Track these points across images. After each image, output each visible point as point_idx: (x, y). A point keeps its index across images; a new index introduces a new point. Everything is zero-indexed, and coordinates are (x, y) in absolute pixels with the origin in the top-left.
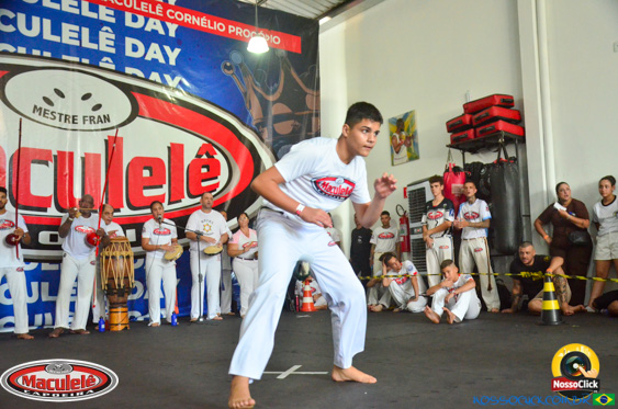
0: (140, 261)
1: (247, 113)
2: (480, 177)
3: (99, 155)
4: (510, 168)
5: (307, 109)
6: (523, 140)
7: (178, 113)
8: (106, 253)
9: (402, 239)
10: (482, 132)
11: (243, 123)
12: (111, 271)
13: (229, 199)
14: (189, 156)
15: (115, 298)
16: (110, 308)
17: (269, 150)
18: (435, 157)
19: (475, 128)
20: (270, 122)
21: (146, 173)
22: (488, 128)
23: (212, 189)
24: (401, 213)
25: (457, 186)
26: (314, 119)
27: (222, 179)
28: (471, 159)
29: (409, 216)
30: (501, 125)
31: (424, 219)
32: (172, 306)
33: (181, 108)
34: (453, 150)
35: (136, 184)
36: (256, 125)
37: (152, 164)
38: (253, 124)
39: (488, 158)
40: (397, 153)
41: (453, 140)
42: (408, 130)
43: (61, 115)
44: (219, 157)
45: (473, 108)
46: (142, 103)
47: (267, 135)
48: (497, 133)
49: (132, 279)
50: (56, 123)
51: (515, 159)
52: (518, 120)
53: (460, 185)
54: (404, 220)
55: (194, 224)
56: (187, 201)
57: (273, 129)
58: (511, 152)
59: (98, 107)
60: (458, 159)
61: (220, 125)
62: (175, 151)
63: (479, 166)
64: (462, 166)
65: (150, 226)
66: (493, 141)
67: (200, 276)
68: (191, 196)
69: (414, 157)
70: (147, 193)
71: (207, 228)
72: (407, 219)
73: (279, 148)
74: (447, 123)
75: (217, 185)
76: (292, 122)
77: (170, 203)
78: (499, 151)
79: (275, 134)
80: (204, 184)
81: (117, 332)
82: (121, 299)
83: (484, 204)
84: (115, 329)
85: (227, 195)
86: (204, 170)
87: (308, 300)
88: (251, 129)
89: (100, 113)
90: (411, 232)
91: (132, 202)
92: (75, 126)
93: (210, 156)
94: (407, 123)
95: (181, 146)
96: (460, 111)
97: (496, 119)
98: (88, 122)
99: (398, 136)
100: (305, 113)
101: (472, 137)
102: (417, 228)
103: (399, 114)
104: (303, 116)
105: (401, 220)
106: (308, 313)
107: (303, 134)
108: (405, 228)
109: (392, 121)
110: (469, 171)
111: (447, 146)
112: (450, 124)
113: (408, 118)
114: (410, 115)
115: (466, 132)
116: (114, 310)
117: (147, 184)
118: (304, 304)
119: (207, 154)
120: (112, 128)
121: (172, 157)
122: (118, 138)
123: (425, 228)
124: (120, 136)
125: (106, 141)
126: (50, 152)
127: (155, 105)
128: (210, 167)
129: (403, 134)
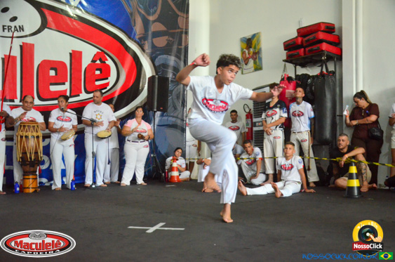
0: (47, 141)
1: (133, 29)
2: (307, 85)
3: (16, 57)
4: (330, 79)
5: (179, 28)
6: (340, 58)
7: (79, 27)
8: (21, 133)
9: (247, 130)
10: (309, 51)
11: (130, 37)
12: (24, 147)
13: (116, 95)
14: (86, 61)
15: (28, 168)
16: (24, 175)
17: (148, 59)
18: (275, 68)
19: (305, 48)
20: (150, 37)
21: (52, 73)
22: (315, 48)
23: (105, 86)
24: (247, 110)
25: (290, 91)
26: (184, 35)
27: (112, 79)
28: (301, 71)
29: (252, 112)
30: (324, 46)
31: (264, 116)
32: (71, 176)
33: (80, 23)
34: (287, 63)
35: (45, 82)
36: (139, 39)
37: (58, 66)
38: (137, 37)
39: (314, 71)
40: (246, 64)
41: (288, 57)
42: (255, 48)
44: (109, 62)
45: (303, 32)
46: (50, 17)
47: (147, 47)
48: (321, 52)
49: (41, 154)
51: (334, 73)
52: (337, 42)
53: (292, 91)
54: (249, 116)
55: (89, 112)
56: (84, 96)
57: (152, 43)
58: (331, 67)
59: (14, 19)
60: (291, 71)
61: (111, 38)
62: (76, 56)
63: (306, 76)
64: (294, 77)
65: (55, 114)
66: (318, 59)
67: (93, 153)
68: (87, 92)
69: (258, 68)
70: (53, 88)
71: (99, 117)
72: (251, 115)
73: (156, 57)
74: (284, 43)
75: (108, 84)
76: (167, 37)
77: (71, 96)
78: (322, 66)
79: (153, 47)
80: (98, 83)
81: (29, 193)
82: (32, 169)
83: (309, 106)
84: (27, 191)
85: (115, 92)
86: (98, 72)
87: (175, 174)
88: (135, 42)
89: (17, 23)
90: (254, 124)
91: (41, 95)
93: (103, 62)
94: (254, 41)
95: (80, 53)
96: (294, 34)
97: (321, 41)
98: (6, 31)
99: (247, 51)
100: (177, 31)
101: (302, 54)
102: (259, 122)
103: (248, 34)
104: (175, 33)
105: (246, 115)
106: (174, 183)
107: (175, 47)
108: (250, 122)
109: (243, 40)
110: (299, 80)
111: (284, 61)
112: (286, 44)
113: (255, 38)
114: (257, 36)
115: (298, 51)
116: (27, 177)
117: (53, 82)
118: (172, 177)
119: (100, 60)
120: (26, 36)
121: (73, 61)
122: (30, 44)
123: (264, 123)
124: (32, 43)
125: (21, 46)
127: (61, 19)
128: (102, 70)
129: (251, 50)
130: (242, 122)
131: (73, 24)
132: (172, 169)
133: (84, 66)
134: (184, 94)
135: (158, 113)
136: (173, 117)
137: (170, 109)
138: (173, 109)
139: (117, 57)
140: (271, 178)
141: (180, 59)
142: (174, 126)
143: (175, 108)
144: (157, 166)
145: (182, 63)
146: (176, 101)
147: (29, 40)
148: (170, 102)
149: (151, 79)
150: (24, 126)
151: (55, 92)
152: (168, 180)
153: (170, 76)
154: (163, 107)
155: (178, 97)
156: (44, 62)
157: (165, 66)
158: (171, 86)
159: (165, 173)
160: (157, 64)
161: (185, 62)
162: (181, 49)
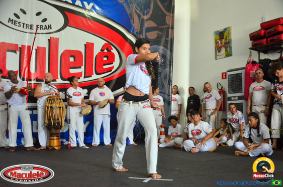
2: (268, 68)
3: (45, 48)
5: (166, 24)
7: (91, 25)
10: (271, 41)
14: (97, 50)
19: (267, 38)
20: (144, 32)
21: (72, 59)
22: (275, 38)
23: (110, 69)
24: (220, 88)
25: (253, 72)
26: (170, 30)
27: (116, 64)
28: (264, 56)
33: (93, 21)
34: (252, 50)
36: (137, 33)
37: (75, 54)
38: (135, 32)
39: (274, 56)
40: (219, 52)
41: (253, 45)
42: (226, 39)
43: (24, 24)
44: (114, 51)
45: (265, 26)
46: (71, 18)
48: (280, 41)
50: (21, 28)
54: (222, 92)
56: (95, 77)
59: (45, 20)
60: (255, 57)
62: (89, 47)
63: (268, 61)
64: (258, 61)
68: (97, 74)
69: (229, 54)
70: (72, 71)
74: (250, 35)
75: (113, 68)
76: (157, 32)
77: (85, 77)
78: (281, 52)
80: (105, 67)
82: (56, 132)
86: (105, 59)
89: (46, 23)
92: (32, 31)
93: (109, 51)
94: (226, 34)
95: (92, 44)
96: (259, 28)
97: (280, 33)
98: (39, 29)
99: (220, 42)
100: (167, 26)
101: (265, 43)
102: (233, 97)
103: (221, 28)
104: (163, 28)
107: (163, 39)
109: (216, 33)
110: (262, 64)
111: (249, 49)
112: (252, 35)
113: (227, 32)
114: (228, 29)
115: (262, 41)
116: (52, 138)
117: (72, 66)
119: (107, 49)
120: (53, 33)
121: (87, 50)
122: (56, 38)
125: (49, 40)
126: (17, 45)
127: (78, 19)
128: (109, 58)
129: (223, 41)
131: (87, 23)
132: (161, 133)
133: (95, 54)
134: (170, 75)
136: (162, 93)
138: (161, 87)
141: (167, 48)
143: (163, 86)
145: (168, 52)
146: (163, 80)
147: (55, 35)
148: (159, 82)
150: (50, 100)
151: (73, 74)
154: (154, 85)
155: (165, 78)
156: (66, 51)
158: (160, 69)
161: (171, 51)
162: (168, 40)
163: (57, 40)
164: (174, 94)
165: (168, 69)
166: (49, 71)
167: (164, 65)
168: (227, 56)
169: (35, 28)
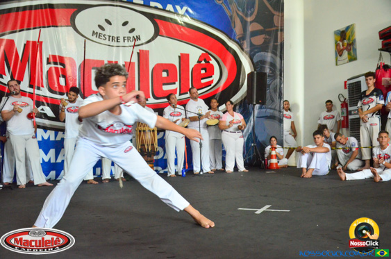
0: (162, 134)
1: (232, 31)
3: (134, 63)
5: (275, 26)
8: (140, 128)
9: (342, 119)
11: (230, 38)
12: (142, 140)
14: (193, 63)
15: (146, 158)
20: (248, 36)
21: (164, 74)
23: (209, 84)
24: (342, 100)
25: (386, 79)
26: (279, 33)
27: (215, 77)
29: (348, 102)
31: (359, 104)
32: (182, 164)
33: (187, 28)
34: (383, 52)
35: (158, 82)
36: (239, 39)
37: (168, 68)
38: (237, 38)
41: (384, 45)
42: (349, 39)
43: (109, 36)
44: (213, 62)
46: (161, 26)
47: (246, 45)
49: (156, 146)
50: (107, 42)
53: (388, 79)
54: (344, 105)
57: (250, 41)
59: (132, 30)
60: (387, 59)
62: (184, 58)
64: (389, 64)
67: (200, 144)
69: (353, 58)
70: (166, 88)
71: (200, 112)
72: (347, 105)
73: (254, 55)
74: (380, 32)
75: (212, 82)
76: (263, 36)
77: (180, 94)
79: (252, 45)
80: (203, 81)
85: (218, 89)
86: (203, 72)
87: (274, 161)
89: (134, 34)
90: (349, 113)
91: (155, 94)
92: (118, 44)
93: (207, 62)
94: (348, 34)
95: (188, 55)
98: (126, 41)
99: (341, 43)
100: (273, 29)
102: (353, 110)
103: (342, 27)
104: (271, 31)
105: (342, 105)
106: (274, 170)
107: (271, 44)
108: (345, 111)
109: (336, 33)
111: (379, 50)
112: (382, 33)
113: (349, 30)
114: (351, 28)
117: (165, 82)
118: (271, 164)
119: (205, 61)
120: (142, 44)
121: (181, 63)
122: (146, 51)
123: (360, 111)
124: (147, 49)
125: (138, 54)
126: (103, 61)
127: (170, 27)
128: (207, 70)
129: (345, 42)
130: (338, 111)
131: (180, 30)
132: (270, 157)
134: (280, 88)
135: (257, 106)
136: (271, 109)
137: (268, 102)
138: (271, 101)
139: (220, 57)
140: (368, 164)
141: (276, 54)
142: (272, 117)
143: (273, 101)
144: (257, 154)
145: (278, 59)
146: (273, 94)
147: (144, 48)
148: (268, 95)
149: (251, 75)
151: (166, 91)
152: (268, 167)
153: (267, 71)
154: (262, 100)
155: (275, 91)
156: (158, 65)
157: (263, 62)
158: (268, 81)
159: (264, 160)
160: (255, 61)
161: (282, 58)
162: (277, 46)
163: (147, 53)
164: (286, 110)
165: (278, 80)
166: (139, 89)
167: (273, 76)
168: (351, 60)
169: (121, 40)
